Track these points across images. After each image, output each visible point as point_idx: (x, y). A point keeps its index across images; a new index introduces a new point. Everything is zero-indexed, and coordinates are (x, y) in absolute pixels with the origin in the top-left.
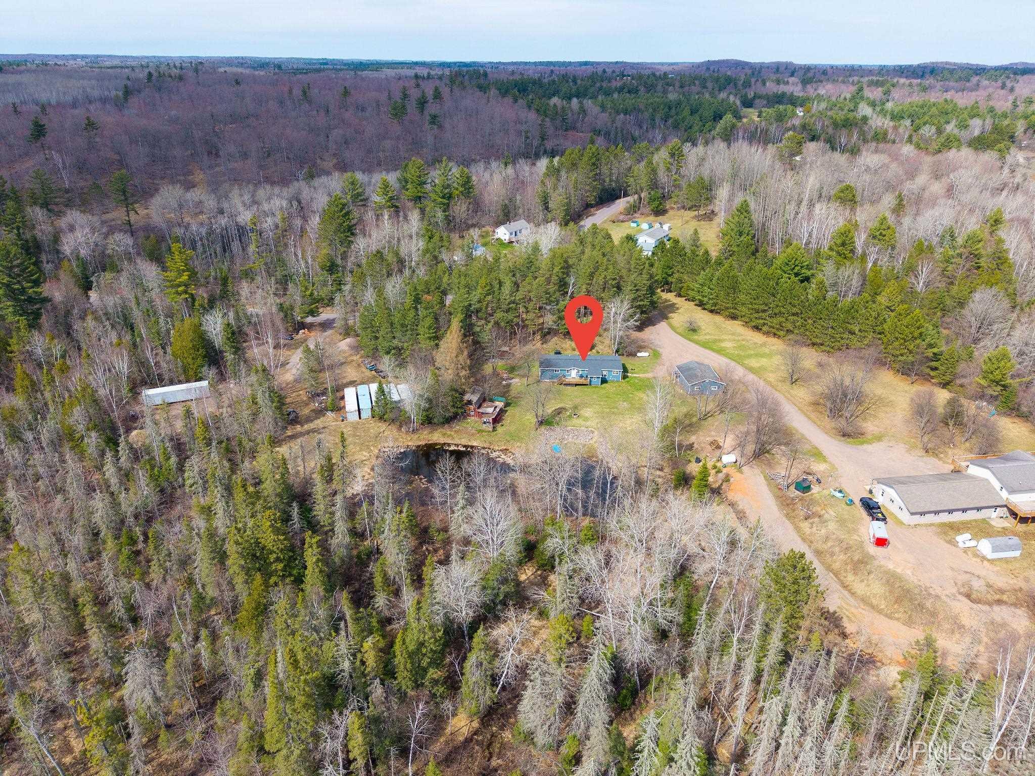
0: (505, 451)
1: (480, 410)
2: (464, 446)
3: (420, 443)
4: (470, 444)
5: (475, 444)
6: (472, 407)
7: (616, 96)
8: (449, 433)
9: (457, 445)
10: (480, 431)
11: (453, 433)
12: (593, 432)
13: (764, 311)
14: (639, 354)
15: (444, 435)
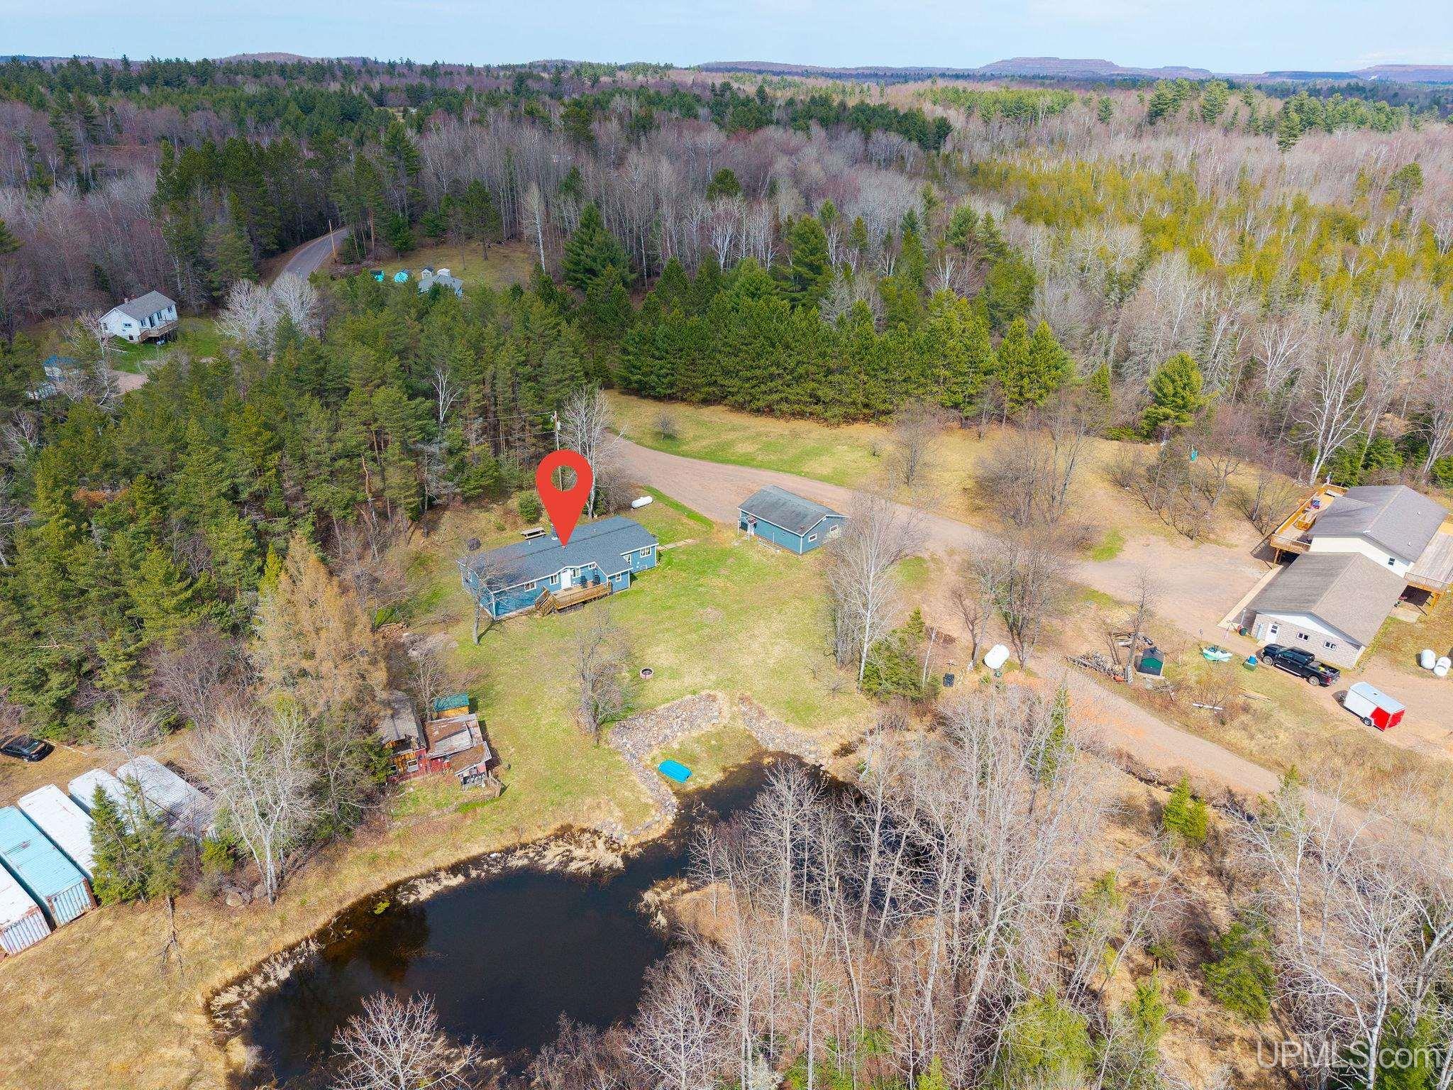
0: (564, 833)
1: (432, 754)
2: (454, 869)
3: (320, 921)
4: (463, 856)
5: (476, 850)
6: (410, 753)
7: (144, 89)
8: (383, 850)
9: (431, 876)
10: (467, 808)
11: (396, 848)
12: (714, 699)
13: (772, 377)
14: (636, 503)
15: (373, 862)
